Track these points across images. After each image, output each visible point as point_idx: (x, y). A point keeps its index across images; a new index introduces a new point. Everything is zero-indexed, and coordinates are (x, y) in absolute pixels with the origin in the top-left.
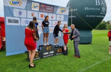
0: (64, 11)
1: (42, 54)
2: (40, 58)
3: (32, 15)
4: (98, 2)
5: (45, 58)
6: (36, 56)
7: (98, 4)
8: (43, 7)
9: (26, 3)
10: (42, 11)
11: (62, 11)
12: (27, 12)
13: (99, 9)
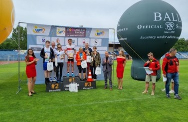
1: (63, 86)
2: (61, 90)
3: (57, 42)
4: (159, 16)
6: (56, 88)
7: (158, 18)
8: (71, 31)
9: (50, 30)
10: (70, 36)
11: (98, 34)
13: (159, 27)
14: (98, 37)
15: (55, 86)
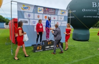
0: (64, 13)
1: (44, 48)
2: (43, 50)
3: (38, 17)
4: (95, 4)
5: (47, 51)
6: (40, 49)
7: (95, 6)
8: (47, 10)
9: (33, 8)
10: (46, 14)
11: (62, 13)
12: (34, 14)
13: (95, 10)
14: (62, 15)
15: (40, 48)
